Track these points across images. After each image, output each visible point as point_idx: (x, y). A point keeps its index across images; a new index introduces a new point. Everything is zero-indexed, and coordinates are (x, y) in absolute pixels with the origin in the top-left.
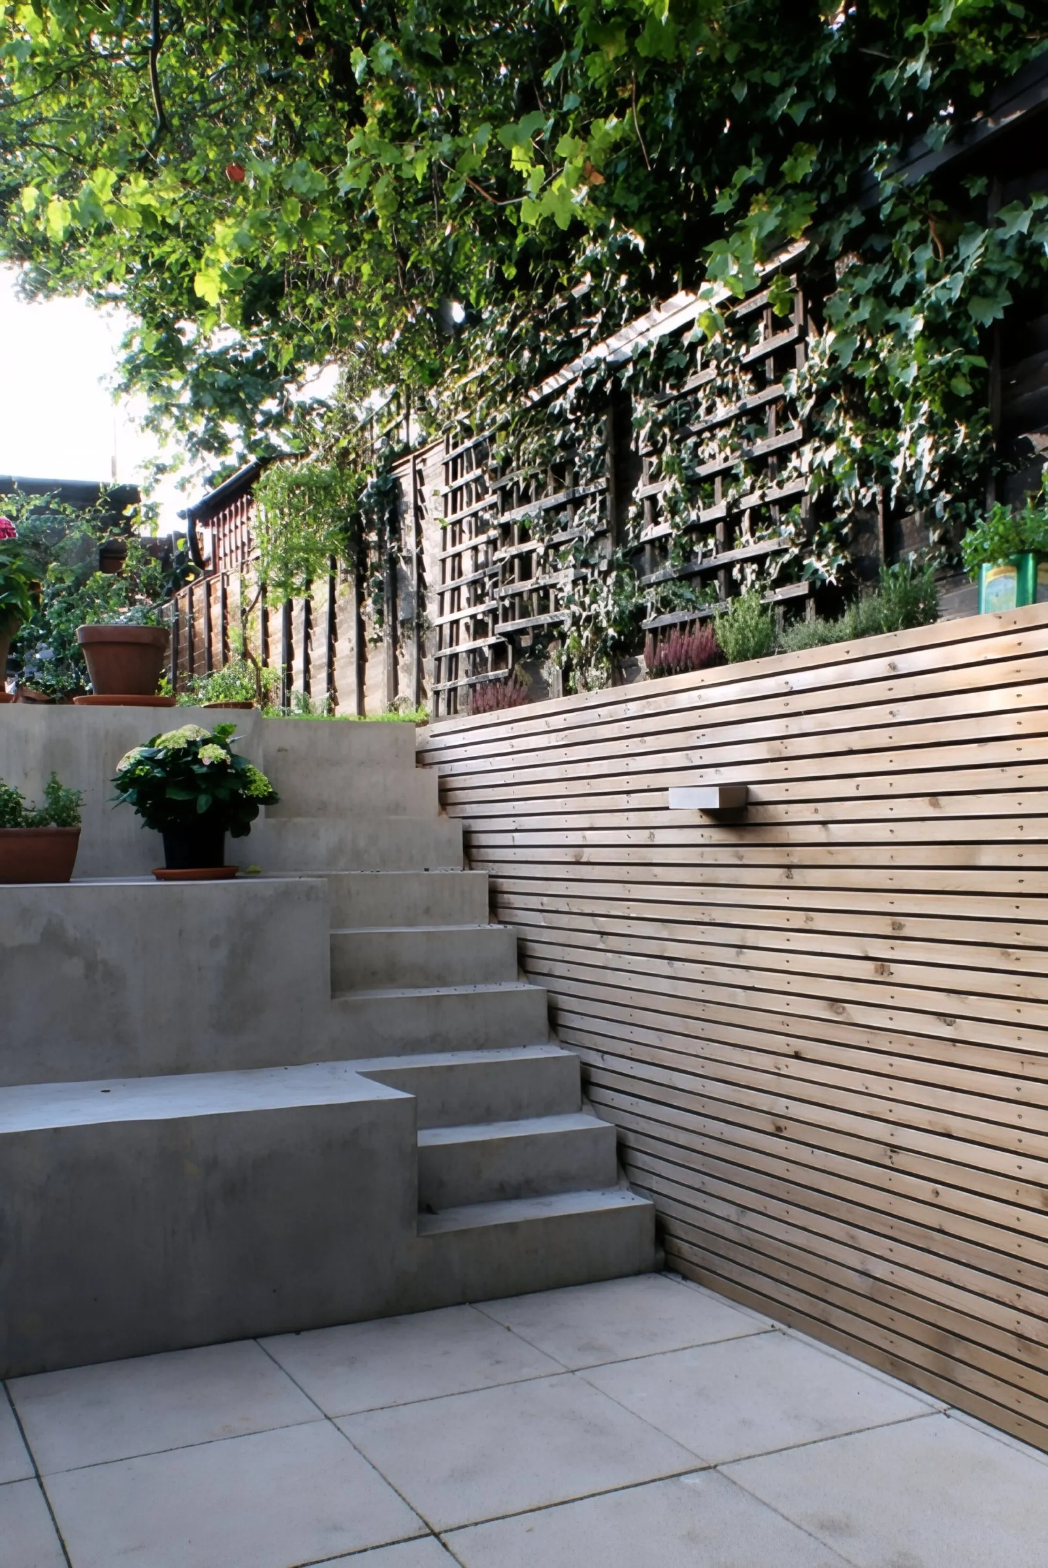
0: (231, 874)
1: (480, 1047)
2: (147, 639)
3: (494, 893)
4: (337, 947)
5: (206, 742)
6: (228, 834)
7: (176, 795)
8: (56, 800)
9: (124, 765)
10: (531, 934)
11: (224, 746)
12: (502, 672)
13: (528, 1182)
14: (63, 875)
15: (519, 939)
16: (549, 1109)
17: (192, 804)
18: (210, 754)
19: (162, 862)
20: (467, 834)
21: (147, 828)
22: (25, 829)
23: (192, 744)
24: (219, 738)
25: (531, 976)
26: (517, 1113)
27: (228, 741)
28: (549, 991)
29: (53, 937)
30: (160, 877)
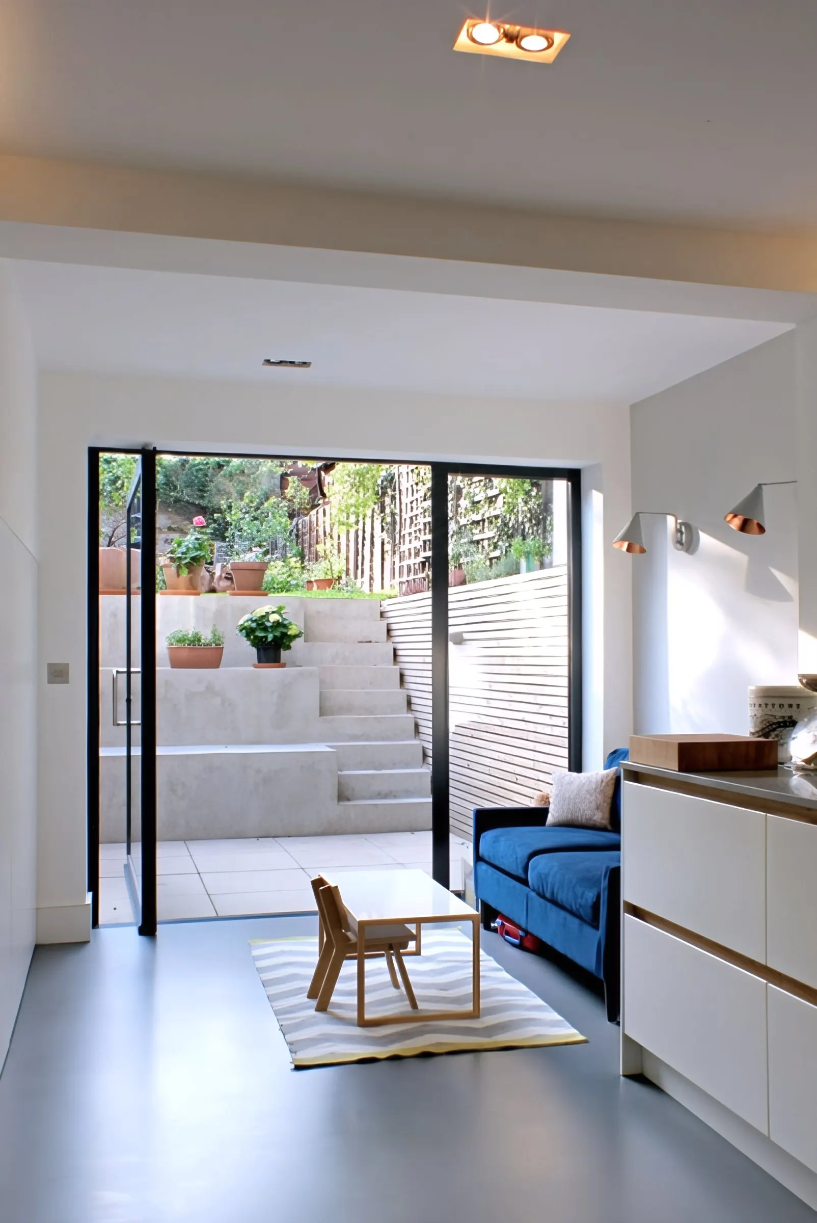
0: (283, 666)
1: (383, 739)
2: (256, 567)
3: (402, 676)
4: (322, 697)
5: (273, 612)
6: (282, 650)
7: (260, 634)
8: (215, 635)
9: (241, 622)
10: (413, 693)
11: (281, 615)
12: (424, 575)
13: (391, 792)
14: (217, 665)
15: (408, 696)
16: (407, 766)
17: (266, 637)
18: (274, 618)
19: (256, 661)
20: (395, 650)
21: (250, 646)
22: (203, 647)
23: (267, 613)
24: (278, 612)
25: (413, 712)
26: (394, 766)
27: (282, 612)
28: (415, 718)
29: (210, 689)
30: (256, 667)
